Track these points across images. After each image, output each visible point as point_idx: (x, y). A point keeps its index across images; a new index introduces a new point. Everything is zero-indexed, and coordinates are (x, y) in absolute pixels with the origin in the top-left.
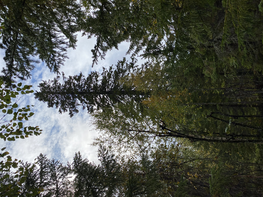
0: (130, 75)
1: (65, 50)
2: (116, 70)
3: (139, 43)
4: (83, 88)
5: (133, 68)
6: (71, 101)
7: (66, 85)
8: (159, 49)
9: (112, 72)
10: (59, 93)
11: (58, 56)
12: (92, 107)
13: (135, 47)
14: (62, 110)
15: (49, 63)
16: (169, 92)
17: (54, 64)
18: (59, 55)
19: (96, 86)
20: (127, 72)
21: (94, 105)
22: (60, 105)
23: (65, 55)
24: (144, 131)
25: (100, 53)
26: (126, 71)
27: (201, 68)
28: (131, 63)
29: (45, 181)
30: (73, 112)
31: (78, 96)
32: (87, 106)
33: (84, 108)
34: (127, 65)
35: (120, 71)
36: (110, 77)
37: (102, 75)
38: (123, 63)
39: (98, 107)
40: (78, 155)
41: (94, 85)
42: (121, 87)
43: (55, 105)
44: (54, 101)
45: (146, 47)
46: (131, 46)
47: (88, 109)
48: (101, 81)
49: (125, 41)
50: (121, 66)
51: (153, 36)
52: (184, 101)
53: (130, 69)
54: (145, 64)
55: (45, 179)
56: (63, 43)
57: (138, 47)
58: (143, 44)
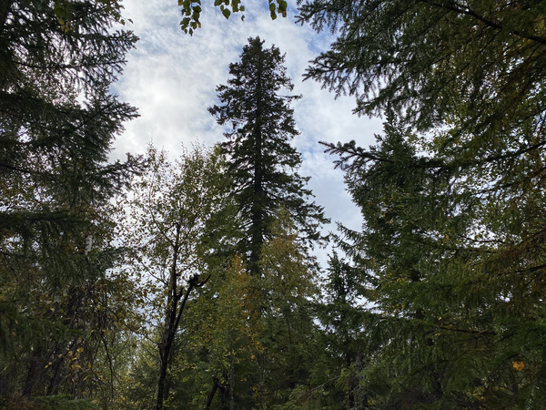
0: (294, 231)
1: (352, 92)
2: (303, 202)
3: (359, 249)
4: (269, 134)
5: (308, 237)
6: (243, 111)
7: (275, 102)
8: (348, 291)
9: (301, 194)
10: (258, 86)
11: (340, 78)
12: (230, 153)
13: (351, 242)
14: (223, 91)
15: (327, 59)
16: (257, 313)
17: (325, 69)
18: (343, 80)
19: (271, 160)
20: (300, 227)
21: (234, 157)
22: (234, 88)
23: (342, 93)
24: (176, 257)
25: (346, 159)
26: (303, 223)
27: (308, 380)
28: (318, 234)
29: (80, 44)
30: (219, 114)
31: (253, 125)
32: (231, 142)
33: (227, 135)
34: (315, 226)
35: (302, 211)
36: (290, 190)
37: (295, 174)
38: (320, 217)
39: (229, 163)
40: (132, 113)
41: (274, 157)
42: (270, 213)
43: (236, 78)
44: (244, 77)
45: (352, 264)
46: (354, 232)
47: (225, 144)
48: (282, 172)
49: (365, 222)
50: (313, 213)
51: (375, 279)
52: (238, 345)
53: (305, 233)
54: (316, 264)
55: (83, 44)
56: (366, 89)
57: (351, 247)
58: (357, 259)
